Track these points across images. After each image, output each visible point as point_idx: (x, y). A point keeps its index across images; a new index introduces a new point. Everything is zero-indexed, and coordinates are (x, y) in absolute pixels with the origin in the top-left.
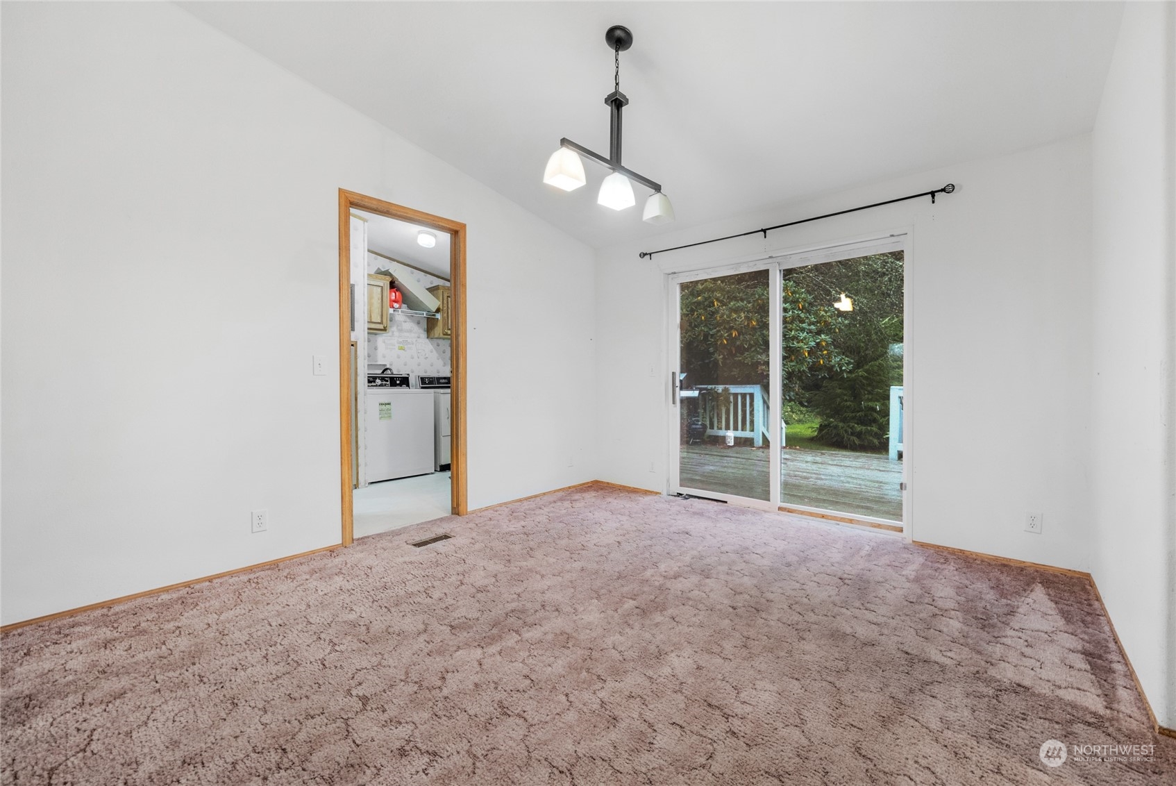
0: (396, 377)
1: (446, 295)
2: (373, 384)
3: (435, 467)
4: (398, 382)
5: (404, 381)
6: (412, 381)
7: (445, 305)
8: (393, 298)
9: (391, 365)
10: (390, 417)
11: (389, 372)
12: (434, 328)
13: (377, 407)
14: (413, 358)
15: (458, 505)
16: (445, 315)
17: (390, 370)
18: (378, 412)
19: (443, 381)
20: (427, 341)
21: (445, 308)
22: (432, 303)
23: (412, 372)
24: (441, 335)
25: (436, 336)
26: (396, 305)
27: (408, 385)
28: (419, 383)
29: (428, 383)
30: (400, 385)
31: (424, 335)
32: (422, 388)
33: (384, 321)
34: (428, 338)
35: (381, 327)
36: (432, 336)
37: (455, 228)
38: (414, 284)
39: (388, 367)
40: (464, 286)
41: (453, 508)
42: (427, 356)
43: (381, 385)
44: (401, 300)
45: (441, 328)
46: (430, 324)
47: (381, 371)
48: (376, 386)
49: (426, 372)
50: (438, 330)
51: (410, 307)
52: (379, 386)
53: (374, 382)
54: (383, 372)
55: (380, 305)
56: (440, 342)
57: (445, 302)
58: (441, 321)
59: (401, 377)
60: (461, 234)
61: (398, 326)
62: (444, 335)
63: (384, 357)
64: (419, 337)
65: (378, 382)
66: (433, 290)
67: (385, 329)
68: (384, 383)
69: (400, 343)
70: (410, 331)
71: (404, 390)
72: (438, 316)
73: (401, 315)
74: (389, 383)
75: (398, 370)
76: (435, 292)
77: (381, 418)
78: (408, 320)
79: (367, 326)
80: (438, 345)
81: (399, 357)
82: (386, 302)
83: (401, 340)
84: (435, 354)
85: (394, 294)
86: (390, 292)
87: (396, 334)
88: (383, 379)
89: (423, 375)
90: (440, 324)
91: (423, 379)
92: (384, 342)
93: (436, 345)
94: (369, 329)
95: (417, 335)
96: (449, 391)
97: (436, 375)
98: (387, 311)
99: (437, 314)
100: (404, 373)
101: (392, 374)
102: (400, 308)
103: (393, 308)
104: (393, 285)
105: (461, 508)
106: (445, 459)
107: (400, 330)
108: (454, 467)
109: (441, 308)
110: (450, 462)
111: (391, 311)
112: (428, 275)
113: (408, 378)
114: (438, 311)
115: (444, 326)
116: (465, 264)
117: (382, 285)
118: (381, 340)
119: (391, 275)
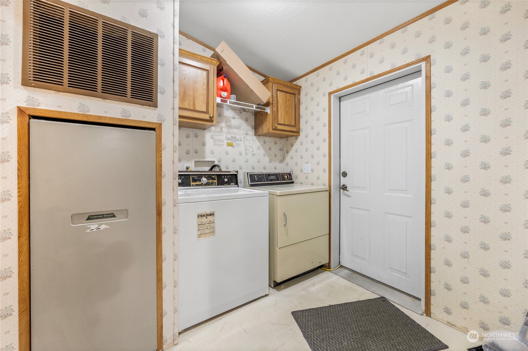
0: (224, 175)
2: (198, 183)
4: (226, 180)
5: (233, 179)
6: (240, 178)
7: (275, 99)
8: (221, 86)
9: (219, 161)
11: (217, 169)
12: (262, 124)
13: (195, 221)
14: (241, 154)
16: (275, 109)
17: (218, 166)
18: (196, 228)
19: (272, 177)
20: (255, 138)
21: (275, 102)
22: (262, 94)
23: (240, 169)
24: (269, 132)
25: (265, 131)
26: (225, 94)
27: (237, 183)
28: (248, 181)
29: (257, 180)
30: (228, 183)
31: (251, 132)
32: (252, 185)
33: (211, 110)
34: (255, 135)
35: (207, 117)
36: (260, 132)
39: (216, 163)
42: (254, 152)
43: (207, 184)
44: (229, 88)
45: (271, 123)
46: (259, 118)
47: (209, 168)
48: (202, 185)
49: (254, 169)
50: (267, 127)
51: (239, 99)
52: (205, 185)
53: (200, 180)
54: (211, 169)
55: (205, 92)
56: (267, 139)
58: (271, 116)
59: (229, 175)
61: (226, 122)
62: (273, 129)
63: (212, 153)
64: (247, 134)
65: (204, 180)
67: (212, 122)
68: (210, 181)
69: (229, 139)
70: (238, 128)
71: (233, 188)
72: (268, 110)
73: (229, 106)
74: (216, 181)
75: (227, 167)
77: (199, 236)
78: (237, 117)
79: (177, 112)
80: (265, 143)
81: (227, 154)
82: (213, 89)
83: (229, 136)
84: (262, 151)
85: (222, 82)
86: (217, 78)
87: (225, 130)
88: (209, 177)
89: (251, 171)
90: (270, 119)
91: (251, 176)
92: (213, 138)
93: (262, 142)
94: (180, 117)
95: (245, 132)
97: (264, 172)
98: (214, 100)
99: (266, 107)
100: (232, 170)
101: (220, 171)
102: (228, 98)
103: (221, 97)
104: (221, 72)
107: (229, 127)
109: (271, 101)
111: (218, 100)
113: (236, 175)
114: (268, 104)
115: (273, 120)
117: (208, 69)
119: (218, 58)
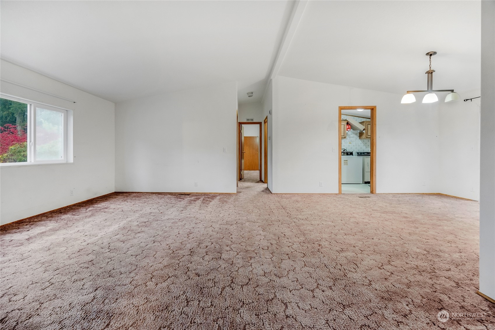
0: (348, 152)
1: (367, 124)
3: (363, 182)
4: (349, 154)
5: (351, 154)
6: (354, 153)
8: (348, 128)
10: (347, 164)
11: (346, 151)
12: (362, 135)
14: (354, 146)
15: (373, 190)
16: (367, 131)
19: (366, 153)
20: (359, 140)
21: (367, 129)
22: (361, 127)
23: (354, 151)
24: (365, 138)
25: (363, 138)
26: (349, 130)
27: (352, 155)
28: (356, 154)
29: (360, 154)
30: (350, 155)
31: (358, 138)
32: (358, 156)
33: (345, 135)
35: (344, 137)
36: (361, 138)
37: (372, 108)
38: (355, 122)
39: (345, 149)
40: (376, 125)
41: (371, 191)
42: (359, 145)
43: (343, 155)
44: (350, 128)
46: (361, 134)
49: (359, 151)
50: (364, 136)
51: (353, 130)
54: (344, 151)
55: (343, 131)
56: (365, 140)
57: (367, 126)
60: (374, 109)
63: (344, 146)
66: (361, 123)
67: (345, 138)
68: (344, 154)
70: (353, 137)
71: (351, 156)
72: (364, 131)
73: (350, 132)
74: (346, 154)
75: (349, 150)
76: (363, 123)
77: (344, 165)
78: (353, 134)
81: (349, 146)
82: (346, 129)
83: (350, 140)
84: (362, 144)
85: (348, 126)
86: (347, 126)
87: (348, 138)
88: (344, 153)
89: (358, 151)
91: (358, 153)
93: (363, 141)
95: (356, 138)
96: (370, 157)
97: (363, 151)
99: (363, 131)
100: (351, 151)
102: (350, 130)
104: (348, 124)
105: (374, 192)
106: (367, 179)
107: (350, 137)
108: (371, 183)
109: (365, 128)
110: (370, 181)
111: (347, 132)
112: (360, 118)
113: (352, 153)
114: (364, 130)
115: (366, 134)
116: (376, 118)
117: (344, 124)
118: (343, 141)
119: (347, 121)
